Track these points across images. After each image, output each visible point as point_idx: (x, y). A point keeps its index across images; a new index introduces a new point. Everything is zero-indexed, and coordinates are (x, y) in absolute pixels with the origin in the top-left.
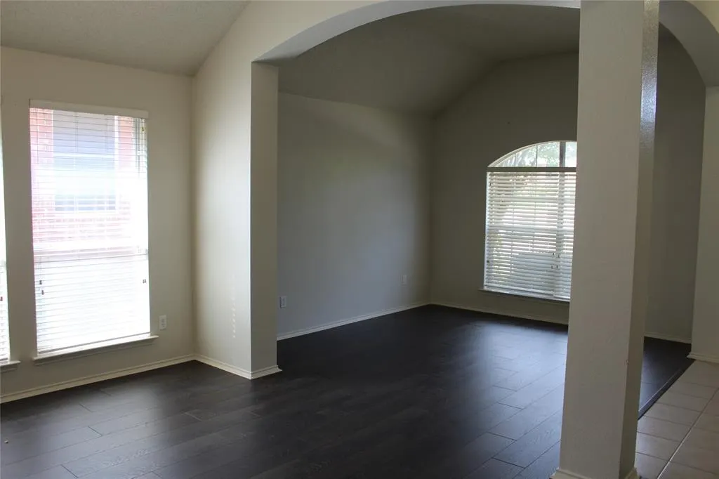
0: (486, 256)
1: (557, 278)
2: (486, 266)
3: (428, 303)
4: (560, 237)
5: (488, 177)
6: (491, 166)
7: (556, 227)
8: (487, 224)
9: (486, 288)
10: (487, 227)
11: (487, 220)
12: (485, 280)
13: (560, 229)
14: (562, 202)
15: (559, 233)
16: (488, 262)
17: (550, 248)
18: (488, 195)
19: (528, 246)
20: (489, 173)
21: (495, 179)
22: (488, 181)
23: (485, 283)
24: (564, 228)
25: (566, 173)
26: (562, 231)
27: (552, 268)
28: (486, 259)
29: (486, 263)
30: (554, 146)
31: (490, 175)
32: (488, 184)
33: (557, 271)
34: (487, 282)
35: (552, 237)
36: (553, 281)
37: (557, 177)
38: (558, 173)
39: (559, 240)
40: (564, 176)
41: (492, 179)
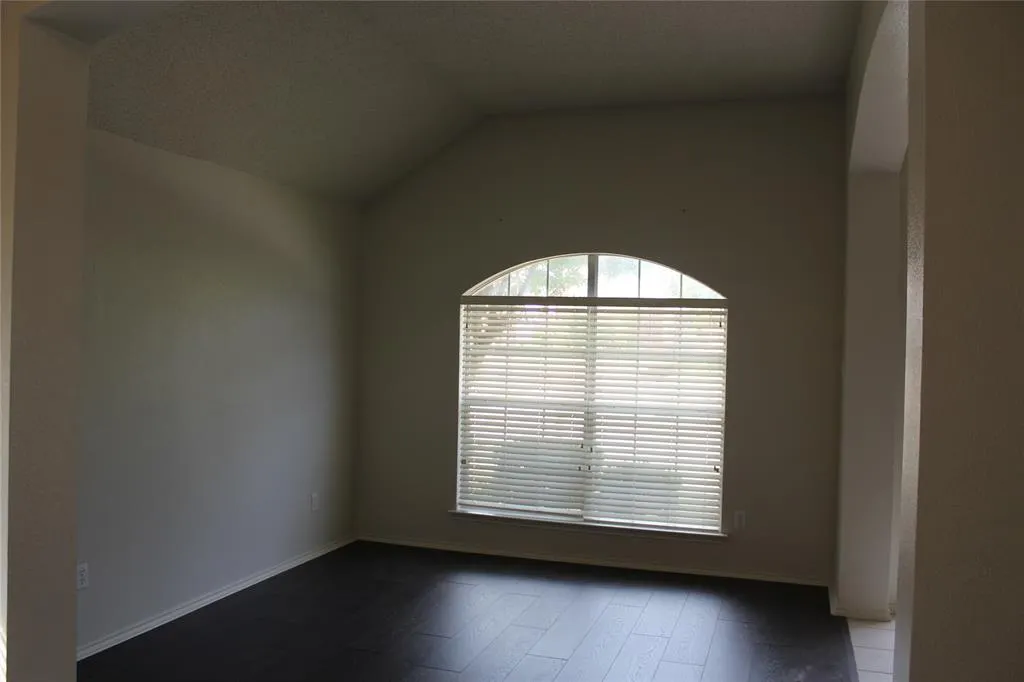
0: (459, 451)
1: (588, 480)
2: (459, 470)
3: (357, 540)
4: (590, 416)
5: (463, 313)
6: (467, 294)
7: (582, 400)
8: (461, 395)
9: (459, 509)
10: (461, 401)
12: (459, 495)
13: (591, 403)
14: (592, 356)
15: (588, 409)
16: (463, 462)
17: (574, 436)
19: (536, 427)
20: (463, 307)
21: (474, 316)
22: (462, 319)
23: (458, 500)
24: (597, 401)
25: (599, 308)
26: (592, 406)
27: (580, 469)
28: (459, 458)
29: (459, 464)
30: (578, 264)
31: (466, 309)
32: (462, 326)
33: (588, 474)
34: (461, 498)
35: (575, 416)
36: (580, 492)
37: (585, 314)
38: (586, 308)
39: (589, 424)
40: (596, 312)
41: (468, 317)
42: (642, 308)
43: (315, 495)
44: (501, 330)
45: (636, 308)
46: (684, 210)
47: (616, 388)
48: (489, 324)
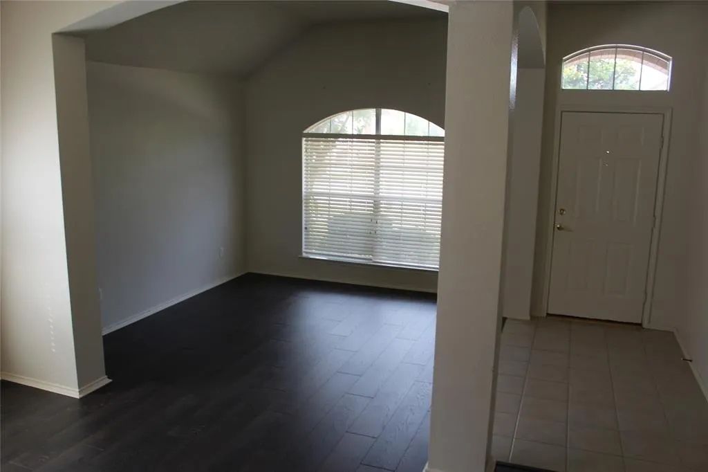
0: (304, 222)
1: (376, 240)
2: (304, 233)
3: (246, 272)
4: (377, 203)
5: (304, 142)
6: (305, 132)
7: (373, 194)
9: (304, 255)
10: (304, 194)
11: (304, 187)
12: (304, 247)
13: (377, 196)
15: (376, 199)
16: (306, 228)
17: (368, 210)
18: (304, 161)
19: (346, 205)
20: (304, 139)
21: (311, 145)
22: (304, 146)
23: (304, 250)
24: (380, 194)
26: (378, 197)
27: (370, 233)
28: (304, 226)
29: (303, 230)
30: (370, 114)
31: (306, 141)
32: (304, 150)
33: (375, 236)
34: (306, 249)
35: (368, 203)
36: (370, 246)
37: (374, 144)
38: (374, 140)
39: (376, 206)
40: (379, 143)
41: (307, 145)
42: (406, 141)
43: (222, 248)
44: (327, 153)
45: (403, 141)
46: (429, 84)
47: (391, 188)
48: (317, 156)
